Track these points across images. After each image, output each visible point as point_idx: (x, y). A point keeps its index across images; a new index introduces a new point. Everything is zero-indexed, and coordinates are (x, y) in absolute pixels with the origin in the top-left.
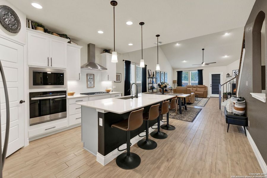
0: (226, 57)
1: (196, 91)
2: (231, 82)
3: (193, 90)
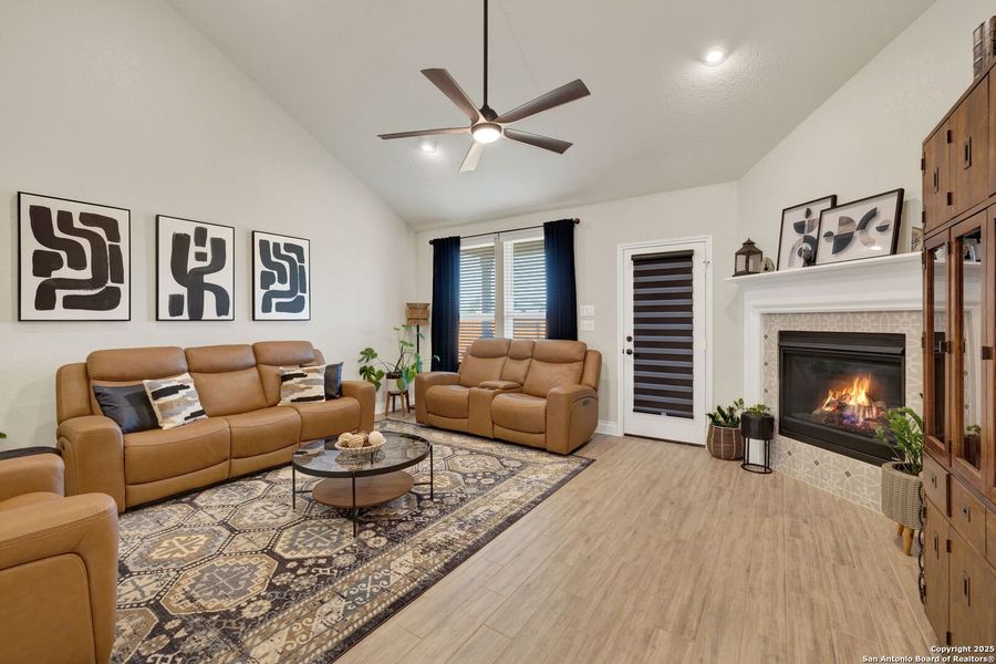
1: (518, 388)
2: (768, 317)
3: (501, 379)
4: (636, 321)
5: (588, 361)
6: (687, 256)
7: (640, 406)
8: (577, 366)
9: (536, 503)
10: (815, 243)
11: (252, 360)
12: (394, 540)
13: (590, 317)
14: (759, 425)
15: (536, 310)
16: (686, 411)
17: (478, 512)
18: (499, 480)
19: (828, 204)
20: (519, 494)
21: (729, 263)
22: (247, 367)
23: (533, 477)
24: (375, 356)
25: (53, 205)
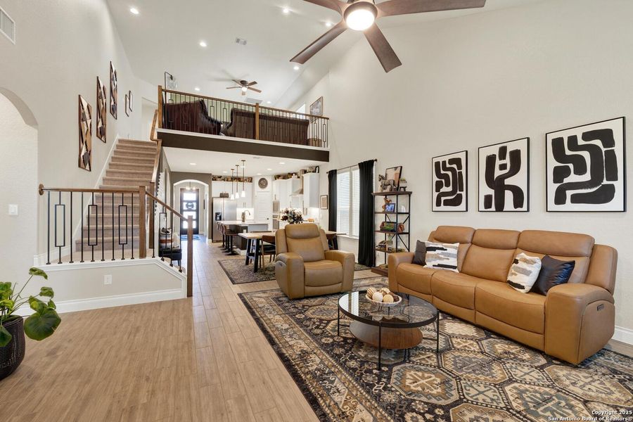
25: (441, 160)
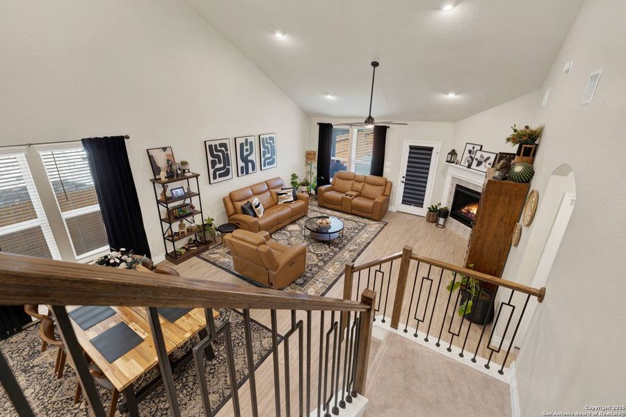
0: (451, 96)
1: (360, 195)
2: (454, 178)
3: (352, 190)
4: (407, 171)
5: (387, 186)
6: (431, 149)
7: (404, 202)
8: (383, 188)
9: (374, 238)
10: (472, 159)
11: (266, 187)
12: (340, 249)
13: (389, 167)
14: (444, 214)
15: (367, 161)
16: (421, 205)
17: (359, 241)
18: (360, 230)
19: (479, 148)
20: (368, 236)
21: (445, 156)
22: (266, 191)
23: (370, 230)
24: (297, 177)
25: (213, 143)
